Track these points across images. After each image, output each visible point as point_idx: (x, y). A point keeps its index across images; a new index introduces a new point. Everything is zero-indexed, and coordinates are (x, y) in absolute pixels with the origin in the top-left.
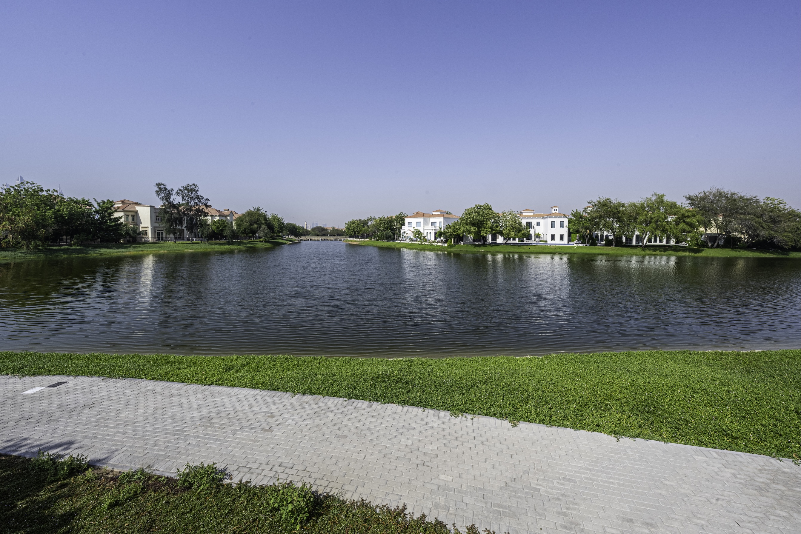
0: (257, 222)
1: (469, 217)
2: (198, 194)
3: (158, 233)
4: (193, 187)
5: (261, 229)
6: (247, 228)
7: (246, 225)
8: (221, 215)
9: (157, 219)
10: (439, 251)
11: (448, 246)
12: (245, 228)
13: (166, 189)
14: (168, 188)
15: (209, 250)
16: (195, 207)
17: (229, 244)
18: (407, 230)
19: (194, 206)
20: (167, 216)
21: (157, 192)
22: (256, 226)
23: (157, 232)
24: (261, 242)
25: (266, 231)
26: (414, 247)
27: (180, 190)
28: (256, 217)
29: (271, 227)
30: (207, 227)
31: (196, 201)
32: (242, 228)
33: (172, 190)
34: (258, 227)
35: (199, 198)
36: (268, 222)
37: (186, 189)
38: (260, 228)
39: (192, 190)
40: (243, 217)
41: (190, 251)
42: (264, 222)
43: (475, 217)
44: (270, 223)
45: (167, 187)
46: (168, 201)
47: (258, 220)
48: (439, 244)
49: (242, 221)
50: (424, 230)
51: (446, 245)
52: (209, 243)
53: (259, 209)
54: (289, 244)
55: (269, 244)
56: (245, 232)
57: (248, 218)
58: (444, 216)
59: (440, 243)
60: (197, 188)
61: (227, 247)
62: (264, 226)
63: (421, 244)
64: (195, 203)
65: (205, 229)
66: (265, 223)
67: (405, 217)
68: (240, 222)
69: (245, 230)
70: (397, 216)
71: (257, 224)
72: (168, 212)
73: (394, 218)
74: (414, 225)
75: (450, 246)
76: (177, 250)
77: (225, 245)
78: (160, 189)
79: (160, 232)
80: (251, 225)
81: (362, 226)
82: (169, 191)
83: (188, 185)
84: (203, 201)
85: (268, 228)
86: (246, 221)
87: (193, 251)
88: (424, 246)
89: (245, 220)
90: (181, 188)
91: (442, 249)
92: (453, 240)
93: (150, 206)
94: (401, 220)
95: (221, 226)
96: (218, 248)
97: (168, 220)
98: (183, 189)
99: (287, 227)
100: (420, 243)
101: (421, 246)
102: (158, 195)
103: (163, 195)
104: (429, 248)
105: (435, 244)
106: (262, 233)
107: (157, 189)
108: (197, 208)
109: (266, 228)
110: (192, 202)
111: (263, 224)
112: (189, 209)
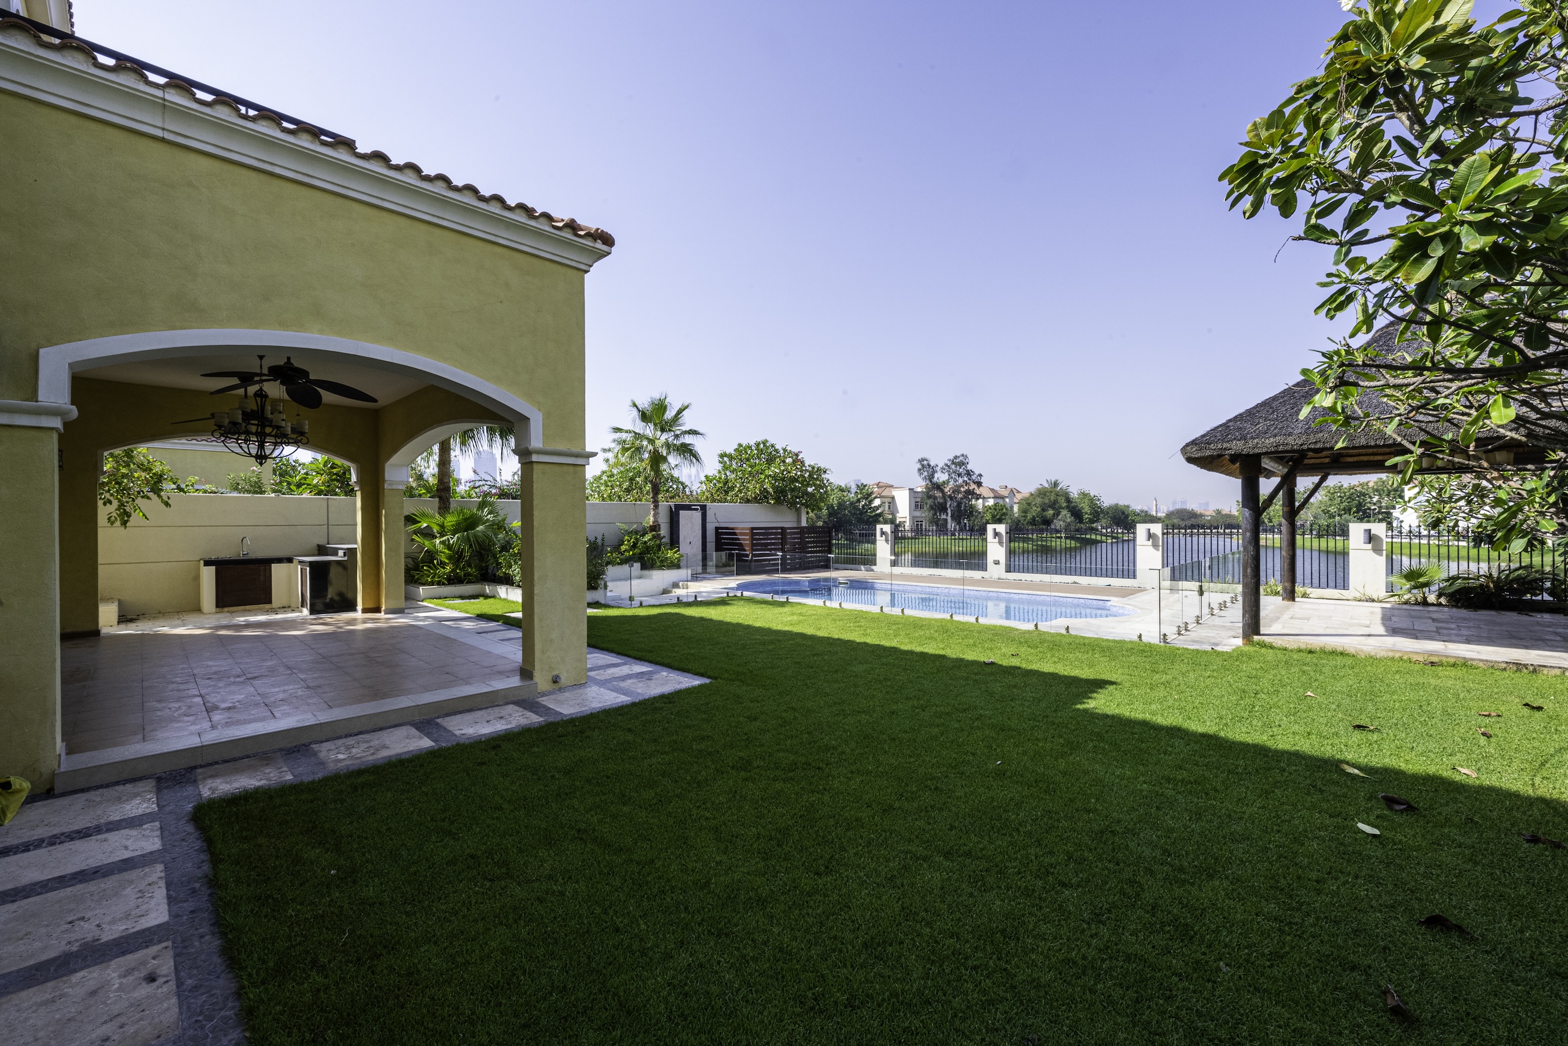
0: (1053, 505)
2: (968, 469)
3: (918, 525)
4: (961, 458)
5: (1060, 517)
6: (1038, 516)
7: (1035, 511)
8: (997, 496)
9: (916, 506)
12: (1034, 516)
13: (929, 465)
14: (932, 464)
16: (964, 488)
19: (962, 486)
20: (930, 502)
21: (919, 470)
22: (1051, 512)
23: (916, 523)
25: (1069, 520)
27: (946, 465)
28: (1052, 497)
29: (1076, 513)
31: (966, 479)
32: (1029, 516)
33: (937, 465)
34: (1054, 514)
35: (969, 473)
36: (1073, 504)
37: (953, 463)
38: (1058, 515)
39: (962, 464)
42: (1064, 505)
44: (1076, 506)
45: (930, 463)
46: (931, 481)
47: (1055, 502)
49: (1029, 504)
53: (1056, 484)
55: (1072, 542)
56: (1033, 522)
57: (1038, 500)
60: (967, 461)
62: (1064, 512)
64: (964, 481)
66: (1068, 507)
68: (1025, 506)
69: (1034, 519)
71: (1054, 509)
72: (930, 495)
78: (923, 466)
79: (920, 522)
80: (1043, 510)
82: (933, 467)
83: (956, 457)
84: (974, 477)
85: (1072, 515)
86: (1035, 504)
89: (1033, 503)
90: (946, 462)
93: (909, 490)
97: (931, 508)
98: (949, 463)
99: (1108, 513)
102: (921, 474)
103: (926, 473)
106: (1061, 523)
107: (918, 466)
108: (967, 488)
109: (1069, 515)
110: (960, 480)
111: (1063, 508)
112: (956, 490)
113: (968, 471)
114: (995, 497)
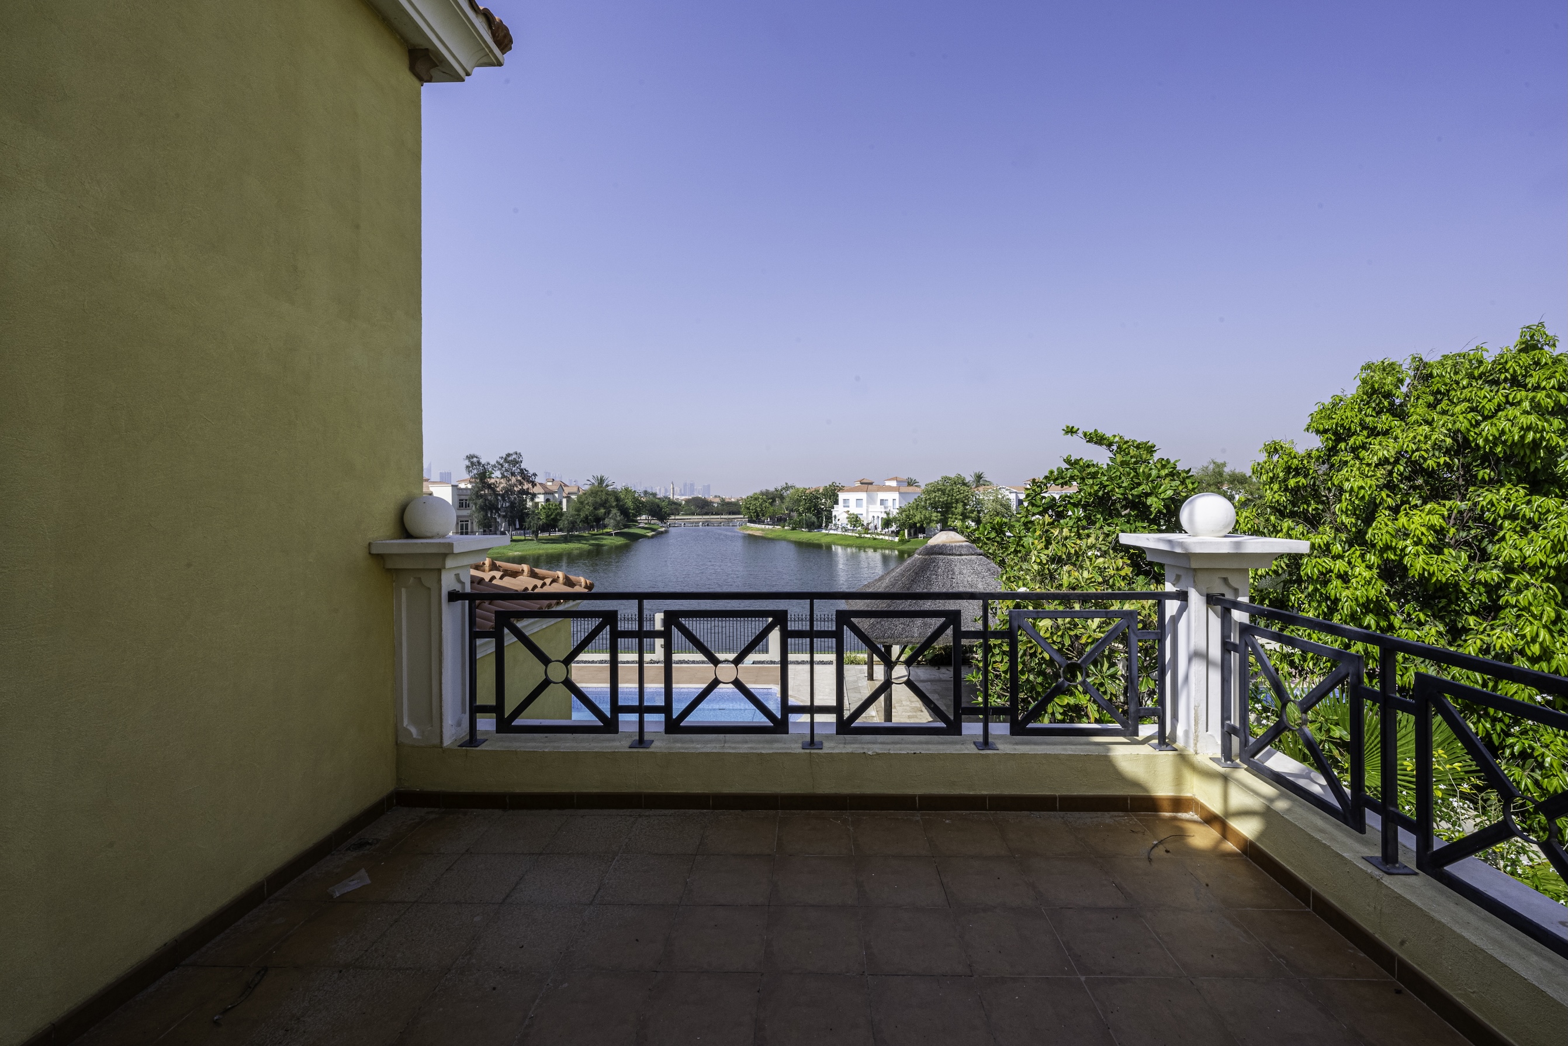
0: (604, 504)
1: (928, 497)
2: (522, 467)
3: (462, 526)
4: (514, 456)
5: (611, 516)
6: (590, 515)
7: (587, 510)
8: (548, 493)
9: (461, 505)
10: (885, 549)
11: (900, 541)
12: (587, 515)
13: (479, 463)
14: (483, 461)
15: (541, 552)
16: (517, 487)
17: (565, 540)
18: (840, 513)
19: (515, 485)
20: (480, 501)
21: (468, 467)
22: (602, 511)
23: (460, 523)
24: (610, 534)
25: (618, 518)
26: (848, 542)
27: (499, 463)
28: (603, 497)
29: (624, 511)
30: (536, 517)
31: (519, 478)
32: (582, 515)
33: (489, 464)
34: (605, 513)
35: (523, 473)
36: (621, 503)
37: (506, 460)
38: (609, 514)
39: (515, 462)
40: (584, 497)
41: (516, 553)
42: (614, 504)
43: (937, 499)
44: (624, 505)
45: (481, 461)
46: (481, 480)
47: (606, 501)
48: (887, 538)
49: (582, 503)
50: (867, 512)
51: (897, 539)
52: (539, 540)
53: (602, 481)
54: (653, 537)
55: (622, 539)
56: (586, 520)
57: (591, 499)
58: (901, 490)
59: (887, 535)
60: (521, 459)
61: (563, 546)
62: (614, 511)
63: (860, 537)
64: (517, 480)
65: (534, 520)
66: (617, 506)
67: (839, 491)
68: (578, 505)
69: (586, 517)
70: (826, 489)
71: (605, 507)
72: (481, 496)
73: (821, 491)
74: (852, 503)
75: (903, 541)
76: (498, 553)
77: (560, 543)
78: (472, 464)
79: (464, 523)
80: (595, 509)
81: (769, 503)
82: (483, 466)
83: (509, 455)
84: (527, 476)
85: (621, 514)
86: (588, 503)
87: (520, 553)
88: (862, 540)
89: (586, 502)
90: (499, 460)
91: (891, 546)
92: (906, 531)
93: (452, 486)
94: (832, 494)
95: (552, 514)
96: (552, 549)
97: (480, 506)
98: (502, 461)
99: (646, 506)
100: (857, 535)
101: (859, 541)
102: (469, 472)
103: (475, 472)
104: (870, 544)
105: (881, 537)
106: (612, 521)
107: (467, 463)
108: (520, 487)
109: (618, 514)
110: (513, 479)
111: (613, 507)
112: (509, 491)
113: (521, 470)
114: (545, 493)
